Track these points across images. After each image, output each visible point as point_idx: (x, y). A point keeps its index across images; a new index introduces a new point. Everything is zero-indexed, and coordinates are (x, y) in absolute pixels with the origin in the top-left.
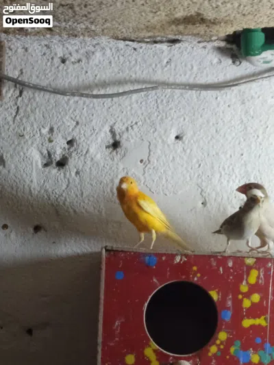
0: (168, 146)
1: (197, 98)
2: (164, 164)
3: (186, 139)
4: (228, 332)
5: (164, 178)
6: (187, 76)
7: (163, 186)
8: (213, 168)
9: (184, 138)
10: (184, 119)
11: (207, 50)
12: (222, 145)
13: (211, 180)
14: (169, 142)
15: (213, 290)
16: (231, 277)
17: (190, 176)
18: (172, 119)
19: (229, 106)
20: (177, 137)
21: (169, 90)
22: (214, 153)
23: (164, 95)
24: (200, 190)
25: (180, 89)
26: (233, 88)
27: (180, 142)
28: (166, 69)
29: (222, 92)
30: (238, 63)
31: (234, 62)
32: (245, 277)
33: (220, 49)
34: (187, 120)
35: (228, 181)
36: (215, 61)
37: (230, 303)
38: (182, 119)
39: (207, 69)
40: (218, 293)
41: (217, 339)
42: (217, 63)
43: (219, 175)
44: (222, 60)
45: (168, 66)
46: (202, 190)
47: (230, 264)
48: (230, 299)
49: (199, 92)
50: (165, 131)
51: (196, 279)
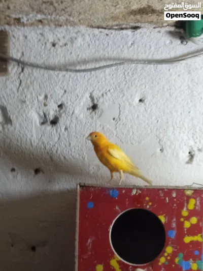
0: (134, 107)
1: (155, 70)
2: (131, 121)
3: (147, 101)
4: (173, 247)
5: (131, 132)
6: (147, 54)
7: (130, 137)
8: (168, 123)
9: (146, 101)
10: (145, 87)
11: (161, 34)
12: (175, 106)
13: (166, 132)
14: (135, 105)
15: (162, 215)
16: (175, 205)
17: (151, 130)
18: (136, 86)
19: (179, 75)
20: (140, 101)
21: (134, 65)
22: (169, 111)
23: (130, 69)
24: (158, 140)
25: (141, 63)
26: (181, 62)
27: (143, 104)
28: (131, 49)
29: (174, 65)
30: (185, 43)
31: (182, 42)
32: (186, 204)
33: (171, 33)
34: (147, 87)
35: (180, 133)
36: (168, 42)
37: (174, 225)
38: (144, 86)
39: (162, 48)
40: (165, 217)
41: (165, 252)
42: (170, 43)
43: (172, 128)
44: (173, 40)
45: (133, 47)
46: (160, 140)
47: (174, 195)
48: (174, 221)
49: (156, 65)
50: (131, 96)
51: (148, 207)
